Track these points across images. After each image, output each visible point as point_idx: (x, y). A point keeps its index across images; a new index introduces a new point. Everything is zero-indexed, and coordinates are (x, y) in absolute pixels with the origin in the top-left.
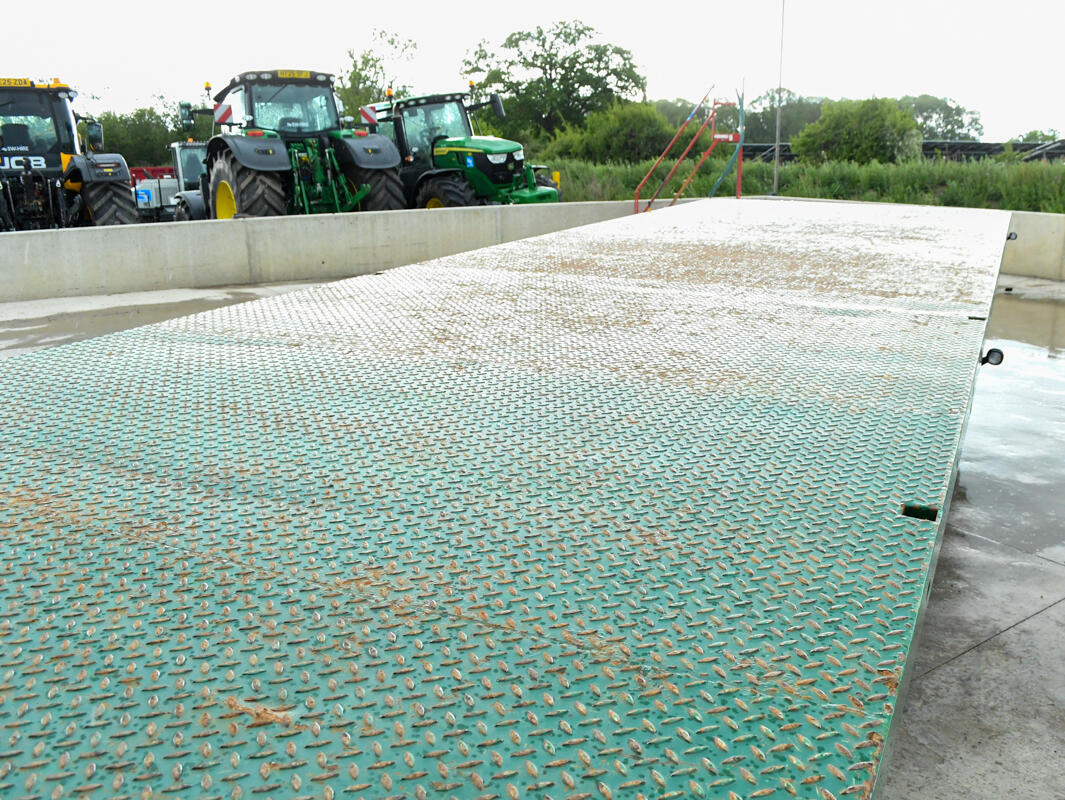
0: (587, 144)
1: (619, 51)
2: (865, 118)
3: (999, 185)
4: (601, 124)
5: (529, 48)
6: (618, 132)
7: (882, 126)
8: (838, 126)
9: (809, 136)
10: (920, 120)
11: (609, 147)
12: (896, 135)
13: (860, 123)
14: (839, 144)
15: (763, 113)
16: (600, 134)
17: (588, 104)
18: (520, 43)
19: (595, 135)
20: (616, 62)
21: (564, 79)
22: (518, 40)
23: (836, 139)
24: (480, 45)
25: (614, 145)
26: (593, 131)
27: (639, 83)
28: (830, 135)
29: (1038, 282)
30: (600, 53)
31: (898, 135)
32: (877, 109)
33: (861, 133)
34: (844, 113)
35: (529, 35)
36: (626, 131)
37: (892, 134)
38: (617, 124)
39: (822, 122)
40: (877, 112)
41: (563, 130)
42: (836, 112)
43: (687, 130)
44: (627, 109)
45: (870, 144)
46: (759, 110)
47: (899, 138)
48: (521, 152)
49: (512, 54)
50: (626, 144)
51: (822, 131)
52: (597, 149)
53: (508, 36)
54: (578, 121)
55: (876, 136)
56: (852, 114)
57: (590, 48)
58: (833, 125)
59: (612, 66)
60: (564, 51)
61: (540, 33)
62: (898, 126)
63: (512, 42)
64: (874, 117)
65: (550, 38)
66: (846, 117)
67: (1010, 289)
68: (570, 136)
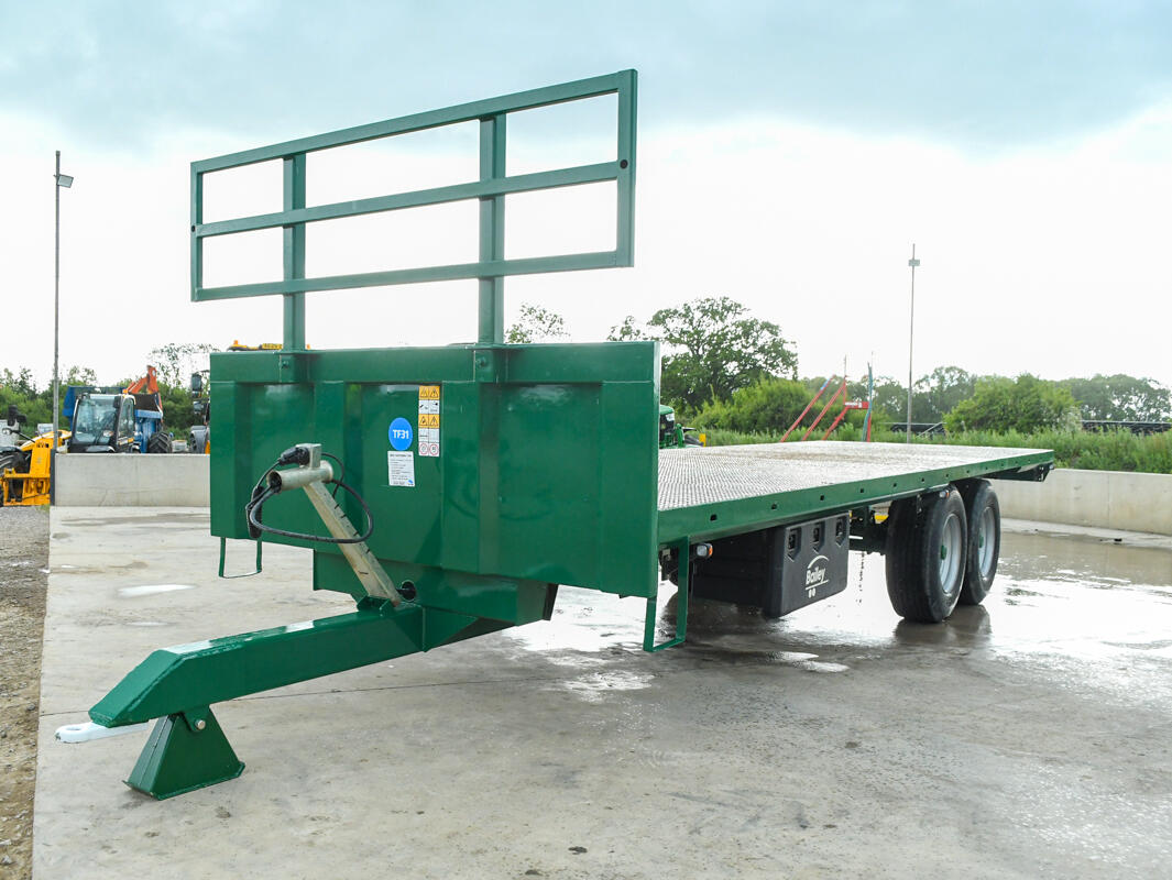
0: (733, 418)
1: (767, 326)
2: (1020, 395)
3: (1134, 454)
4: (747, 399)
5: (676, 324)
6: (766, 407)
7: (1038, 403)
8: (992, 403)
9: (962, 412)
10: (1117, 403)
11: (755, 422)
12: (1052, 411)
13: (1015, 401)
14: (994, 421)
15: (931, 393)
16: (747, 408)
17: (734, 381)
18: (667, 320)
19: (741, 410)
20: (765, 338)
21: (712, 355)
22: (665, 317)
23: (991, 415)
24: (626, 323)
25: (761, 419)
26: (739, 406)
27: (788, 360)
28: (984, 412)
29: (1152, 536)
30: (747, 329)
31: (1056, 411)
32: (1032, 386)
33: (1016, 410)
34: (999, 390)
35: (676, 312)
36: (773, 405)
37: (1049, 411)
38: (764, 400)
39: (975, 399)
40: (1031, 390)
41: (711, 404)
42: (991, 388)
43: (836, 406)
44: (775, 385)
45: (1026, 421)
46: (926, 389)
47: (1055, 415)
48: (673, 415)
49: (658, 331)
50: (773, 418)
51: (974, 409)
52: (743, 423)
53: (655, 313)
54: (725, 397)
55: (1032, 412)
56: (1006, 391)
57: (737, 325)
58: (987, 400)
59: (760, 343)
60: (711, 327)
61: (688, 309)
62: (1056, 402)
63: (659, 320)
64: (1029, 394)
65: (698, 315)
66: (1000, 394)
67: (1120, 540)
68: (716, 409)
